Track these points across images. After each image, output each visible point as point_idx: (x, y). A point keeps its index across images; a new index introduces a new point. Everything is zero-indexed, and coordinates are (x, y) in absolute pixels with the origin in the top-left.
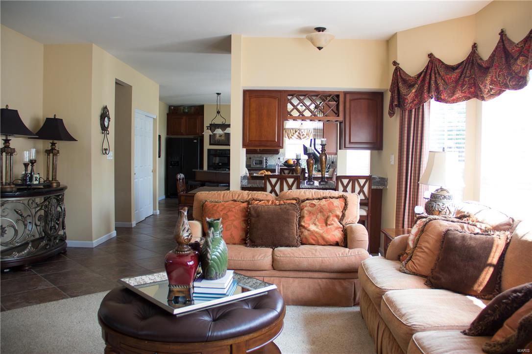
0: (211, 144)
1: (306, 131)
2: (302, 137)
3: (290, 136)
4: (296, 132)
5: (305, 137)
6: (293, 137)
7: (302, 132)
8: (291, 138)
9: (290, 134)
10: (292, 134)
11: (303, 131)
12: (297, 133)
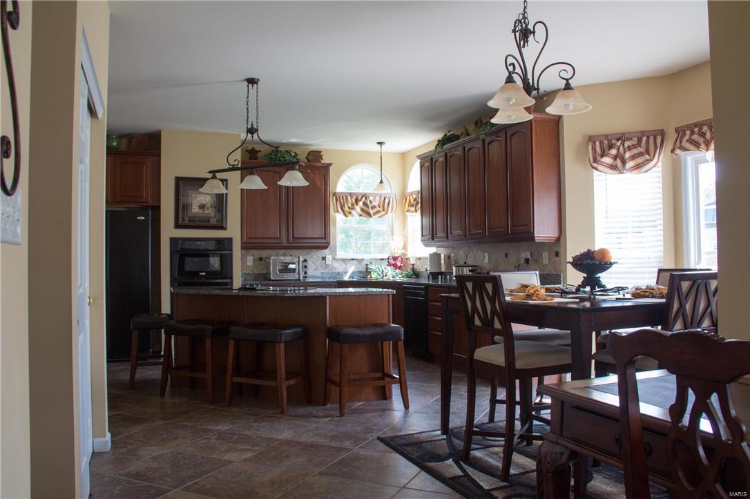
0: (177, 226)
1: (377, 198)
2: (372, 212)
3: (346, 208)
4: (357, 201)
5: (379, 212)
6: (353, 212)
7: (371, 202)
8: (350, 213)
9: (346, 206)
10: (350, 206)
11: (371, 198)
12: (361, 203)
